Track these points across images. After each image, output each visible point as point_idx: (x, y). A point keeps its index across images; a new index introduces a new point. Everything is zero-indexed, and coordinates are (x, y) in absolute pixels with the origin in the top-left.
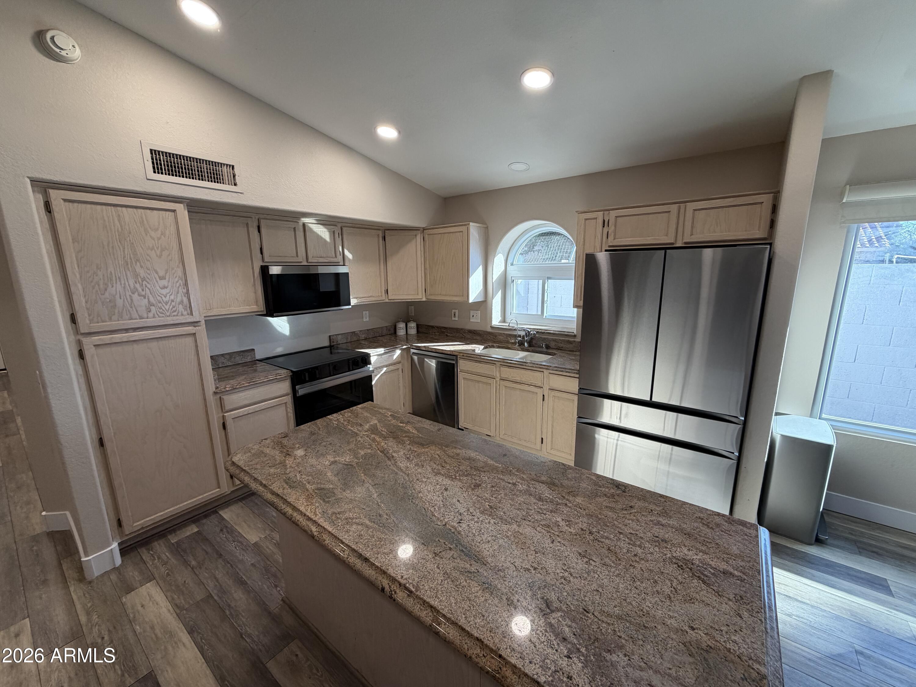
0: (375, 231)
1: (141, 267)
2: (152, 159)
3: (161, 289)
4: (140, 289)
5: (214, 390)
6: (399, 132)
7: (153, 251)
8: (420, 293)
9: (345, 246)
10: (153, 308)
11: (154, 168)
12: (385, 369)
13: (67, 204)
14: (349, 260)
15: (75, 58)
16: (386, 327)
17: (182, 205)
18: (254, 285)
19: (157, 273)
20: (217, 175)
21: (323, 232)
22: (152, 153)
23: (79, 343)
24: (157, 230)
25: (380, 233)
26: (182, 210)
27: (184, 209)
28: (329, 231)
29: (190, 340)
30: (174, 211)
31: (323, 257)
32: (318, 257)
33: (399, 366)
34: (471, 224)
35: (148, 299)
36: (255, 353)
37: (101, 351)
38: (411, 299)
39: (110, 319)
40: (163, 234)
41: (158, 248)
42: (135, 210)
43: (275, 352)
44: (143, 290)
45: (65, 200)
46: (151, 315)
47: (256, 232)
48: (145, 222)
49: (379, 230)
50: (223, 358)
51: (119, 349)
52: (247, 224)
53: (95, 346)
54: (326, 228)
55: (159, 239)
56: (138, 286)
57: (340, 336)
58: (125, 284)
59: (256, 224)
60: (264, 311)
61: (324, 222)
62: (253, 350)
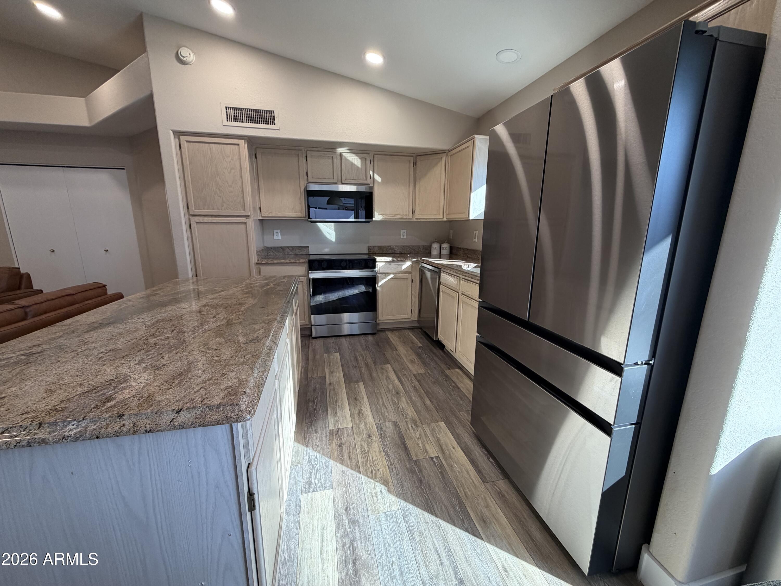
0: (408, 157)
1: (220, 179)
2: (227, 113)
3: (230, 193)
4: (219, 193)
5: (256, 261)
6: (384, 58)
7: (226, 170)
8: (441, 214)
9: (375, 171)
10: (224, 204)
11: (227, 118)
12: (392, 276)
13: (188, 143)
14: (378, 182)
15: (191, 61)
16: (423, 246)
17: (243, 141)
18: (300, 198)
19: (228, 183)
20: (267, 119)
21: (356, 160)
22: (226, 109)
23: (189, 219)
24: (229, 157)
25: (412, 159)
26: (243, 145)
27: (245, 143)
28: (360, 159)
29: (243, 226)
30: (238, 145)
31: (355, 179)
32: (350, 179)
33: (409, 276)
34: (476, 136)
35: (223, 199)
36: (309, 250)
37: (199, 225)
38: (434, 219)
39: (204, 209)
40: (232, 159)
41: (229, 168)
42: (218, 145)
43: (323, 251)
44: (220, 193)
45: (187, 141)
46: (223, 208)
47: (305, 161)
48: (223, 152)
49: (412, 156)
50: (288, 249)
51: (206, 226)
52: (298, 155)
53: (197, 222)
54: (358, 156)
55: (230, 162)
56: (218, 190)
57: (377, 247)
58: (211, 189)
59: (304, 155)
60: (305, 217)
61: (356, 152)
62: (308, 247)
